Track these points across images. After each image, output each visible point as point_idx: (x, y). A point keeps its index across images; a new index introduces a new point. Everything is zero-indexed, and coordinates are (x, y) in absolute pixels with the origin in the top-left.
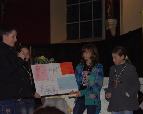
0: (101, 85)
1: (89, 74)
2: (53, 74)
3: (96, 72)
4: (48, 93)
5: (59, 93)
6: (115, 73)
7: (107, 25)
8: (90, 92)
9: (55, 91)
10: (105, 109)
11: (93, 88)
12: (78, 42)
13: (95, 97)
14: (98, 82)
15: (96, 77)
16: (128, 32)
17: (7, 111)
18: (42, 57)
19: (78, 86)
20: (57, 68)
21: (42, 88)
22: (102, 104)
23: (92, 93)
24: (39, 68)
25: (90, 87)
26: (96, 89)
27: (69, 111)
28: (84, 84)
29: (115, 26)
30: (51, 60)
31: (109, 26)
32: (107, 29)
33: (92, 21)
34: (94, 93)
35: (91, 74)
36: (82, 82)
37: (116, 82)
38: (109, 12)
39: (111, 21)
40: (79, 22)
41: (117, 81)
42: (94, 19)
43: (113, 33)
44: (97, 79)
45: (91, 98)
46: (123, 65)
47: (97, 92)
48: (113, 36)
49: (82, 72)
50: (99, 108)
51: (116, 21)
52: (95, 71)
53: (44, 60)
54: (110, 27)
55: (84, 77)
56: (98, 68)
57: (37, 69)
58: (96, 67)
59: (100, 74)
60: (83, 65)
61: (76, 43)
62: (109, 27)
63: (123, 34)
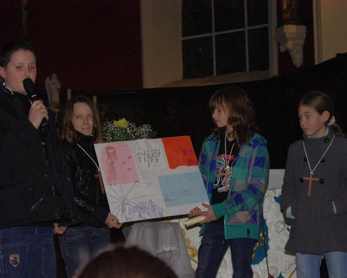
0: (261, 188)
1: (232, 163)
2: (149, 166)
3: (248, 156)
4: (140, 216)
5: (165, 215)
6: (305, 160)
7: (282, 39)
8: (236, 209)
9: (155, 210)
10: (277, 247)
11: (244, 197)
12: (212, 84)
13: (250, 217)
14: (254, 181)
15: (249, 168)
16: (334, 56)
17: (12, 258)
18: (122, 123)
19: (208, 192)
20: (157, 152)
21: (124, 203)
22: (270, 235)
23: (242, 209)
24: (115, 151)
25: (236, 197)
26: (250, 201)
27: (190, 253)
28: (222, 186)
29: (302, 42)
30: (143, 130)
31: (287, 42)
32: (283, 49)
33: (244, 32)
34: (247, 210)
35: (238, 161)
36: (216, 183)
37: (308, 181)
38: (285, 7)
39: (291, 29)
40: (214, 34)
41: (311, 179)
42: (249, 25)
43: (298, 59)
44: (252, 175)
45: (240, 222)
46: (326, 140)
47: (253, 208)
48: (298, 66)
49: (216, 157)
50: (265, 245)
51: (303, 29)
52: (246, 155)
53: (126, 130)
54: (290, 45)
55: (221, 169)
56: (254, 147)
57: (109, 155)
58: (250, 145)
59: (259, 162)
60: (218, 139)
61: (205, 85)
62: (287, 44)
63: (321, 62)
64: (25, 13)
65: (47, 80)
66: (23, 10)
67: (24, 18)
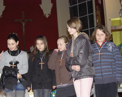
64: (24, 29)
65: (31, 48)
66: (23, 28)
67: (24, 30)
